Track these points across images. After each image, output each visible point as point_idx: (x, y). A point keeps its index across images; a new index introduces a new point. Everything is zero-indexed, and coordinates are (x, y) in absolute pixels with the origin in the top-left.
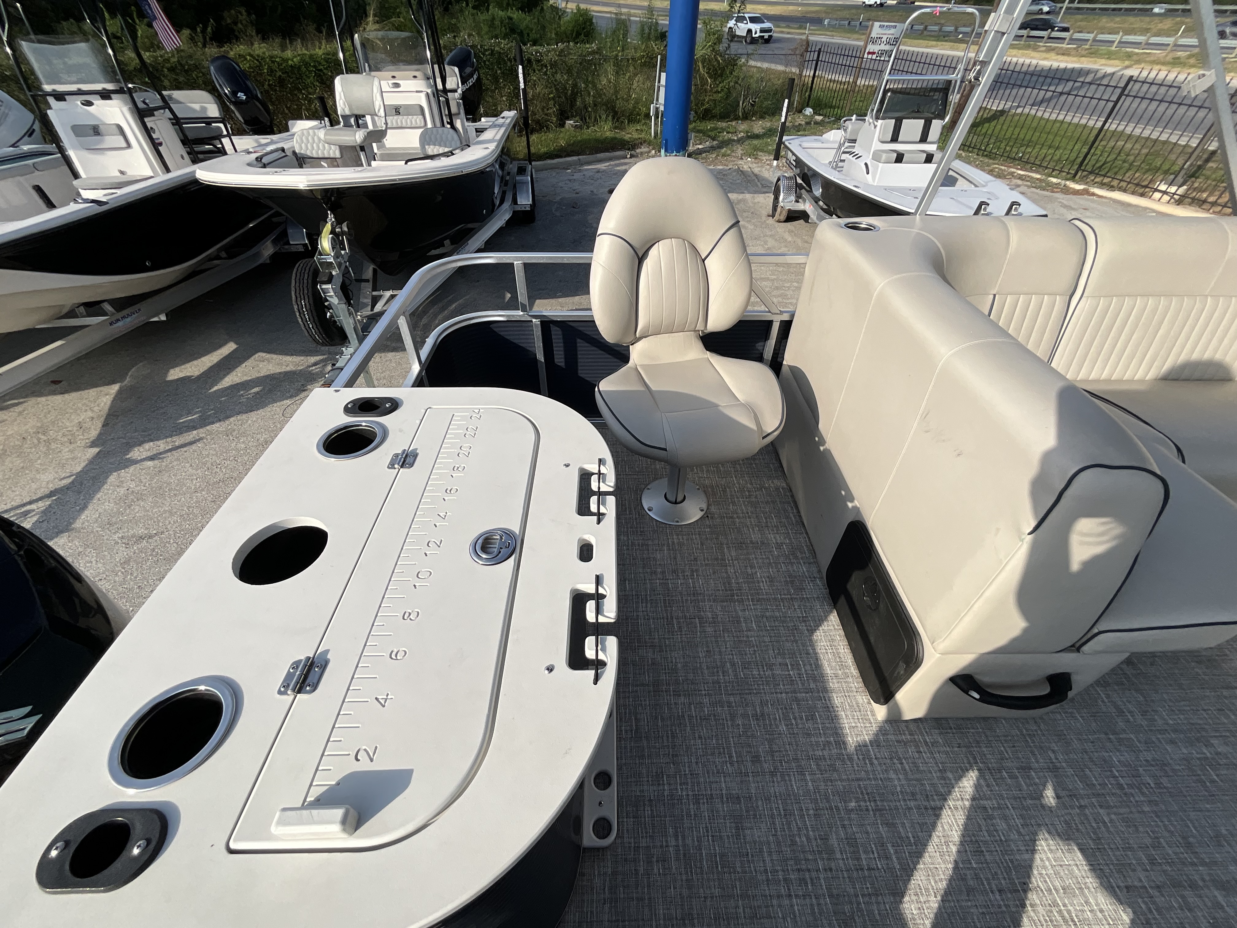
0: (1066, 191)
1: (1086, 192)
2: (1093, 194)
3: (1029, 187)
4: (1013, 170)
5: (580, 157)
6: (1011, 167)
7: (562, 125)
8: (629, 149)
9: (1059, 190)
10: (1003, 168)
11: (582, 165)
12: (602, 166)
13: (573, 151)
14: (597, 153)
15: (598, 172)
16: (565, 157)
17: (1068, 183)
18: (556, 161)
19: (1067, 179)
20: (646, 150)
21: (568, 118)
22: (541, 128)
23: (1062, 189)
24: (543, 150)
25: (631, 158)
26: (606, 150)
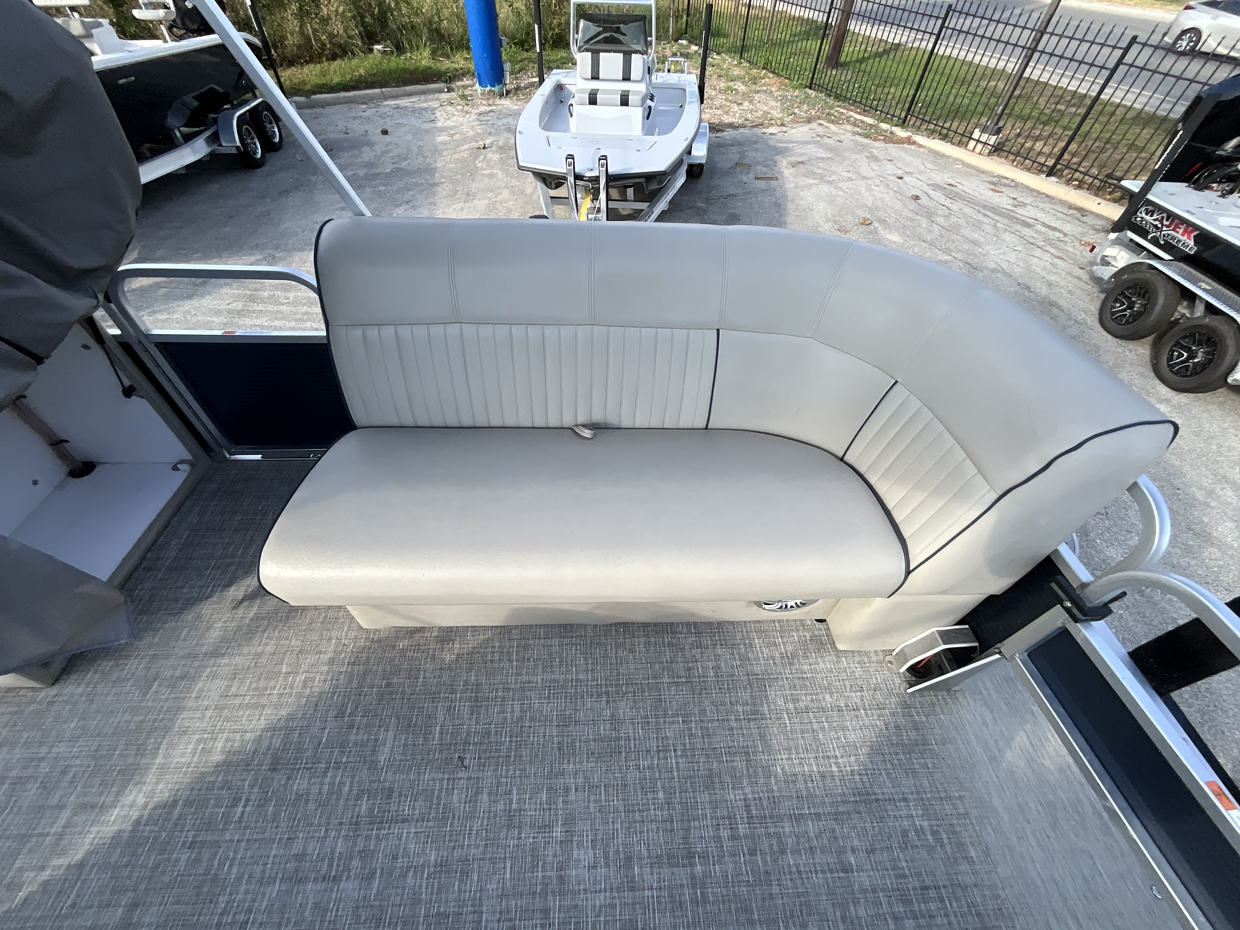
0: (890, 139)
1: (909, 141)
2: (914, 143)
3: (855, 133)
4: (851, 113)
5: (383, 90)
6: (851, 110)
7: (371, 51)
8: (446, 82)
9: (882, 138)
10: (842, 110)
11: (386, 99)
12: (404, 102)
13: (374, 83)
14: (405, 84)
15: (398, 108)
16: (365, 89)
17: (894, 129)
18: (352, 94)
19: (896, 125)
20: (469, 82)
21: (378, 43)
22: (345, 53)
23: (886, 136)
24: (336, 80)
25: (448, 92)
26: (418, 82)
